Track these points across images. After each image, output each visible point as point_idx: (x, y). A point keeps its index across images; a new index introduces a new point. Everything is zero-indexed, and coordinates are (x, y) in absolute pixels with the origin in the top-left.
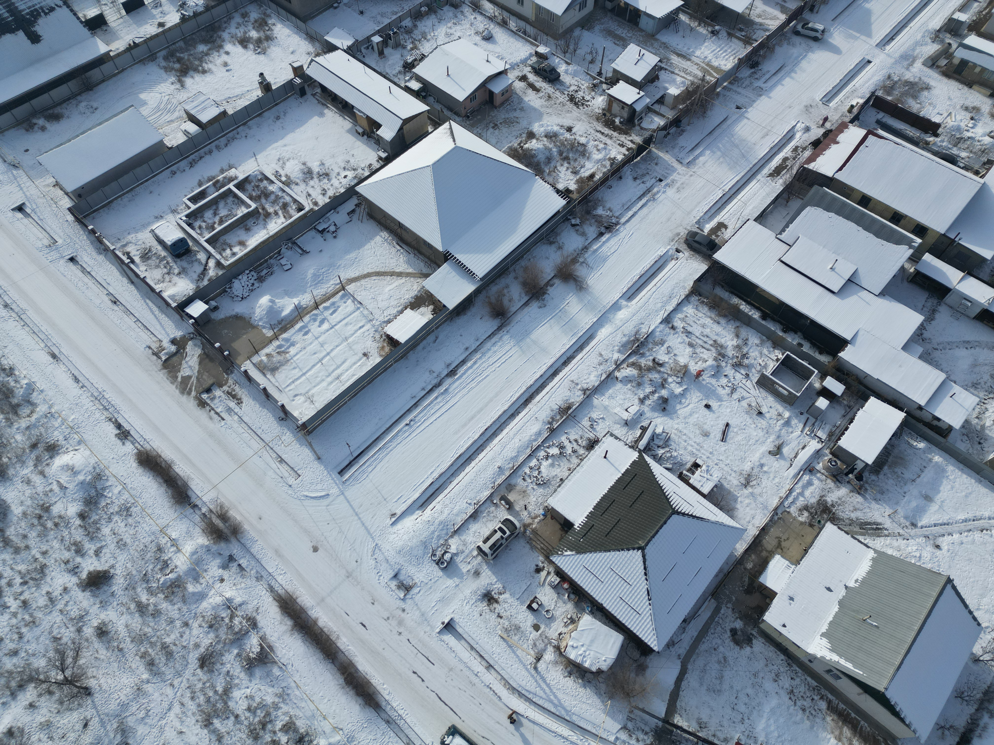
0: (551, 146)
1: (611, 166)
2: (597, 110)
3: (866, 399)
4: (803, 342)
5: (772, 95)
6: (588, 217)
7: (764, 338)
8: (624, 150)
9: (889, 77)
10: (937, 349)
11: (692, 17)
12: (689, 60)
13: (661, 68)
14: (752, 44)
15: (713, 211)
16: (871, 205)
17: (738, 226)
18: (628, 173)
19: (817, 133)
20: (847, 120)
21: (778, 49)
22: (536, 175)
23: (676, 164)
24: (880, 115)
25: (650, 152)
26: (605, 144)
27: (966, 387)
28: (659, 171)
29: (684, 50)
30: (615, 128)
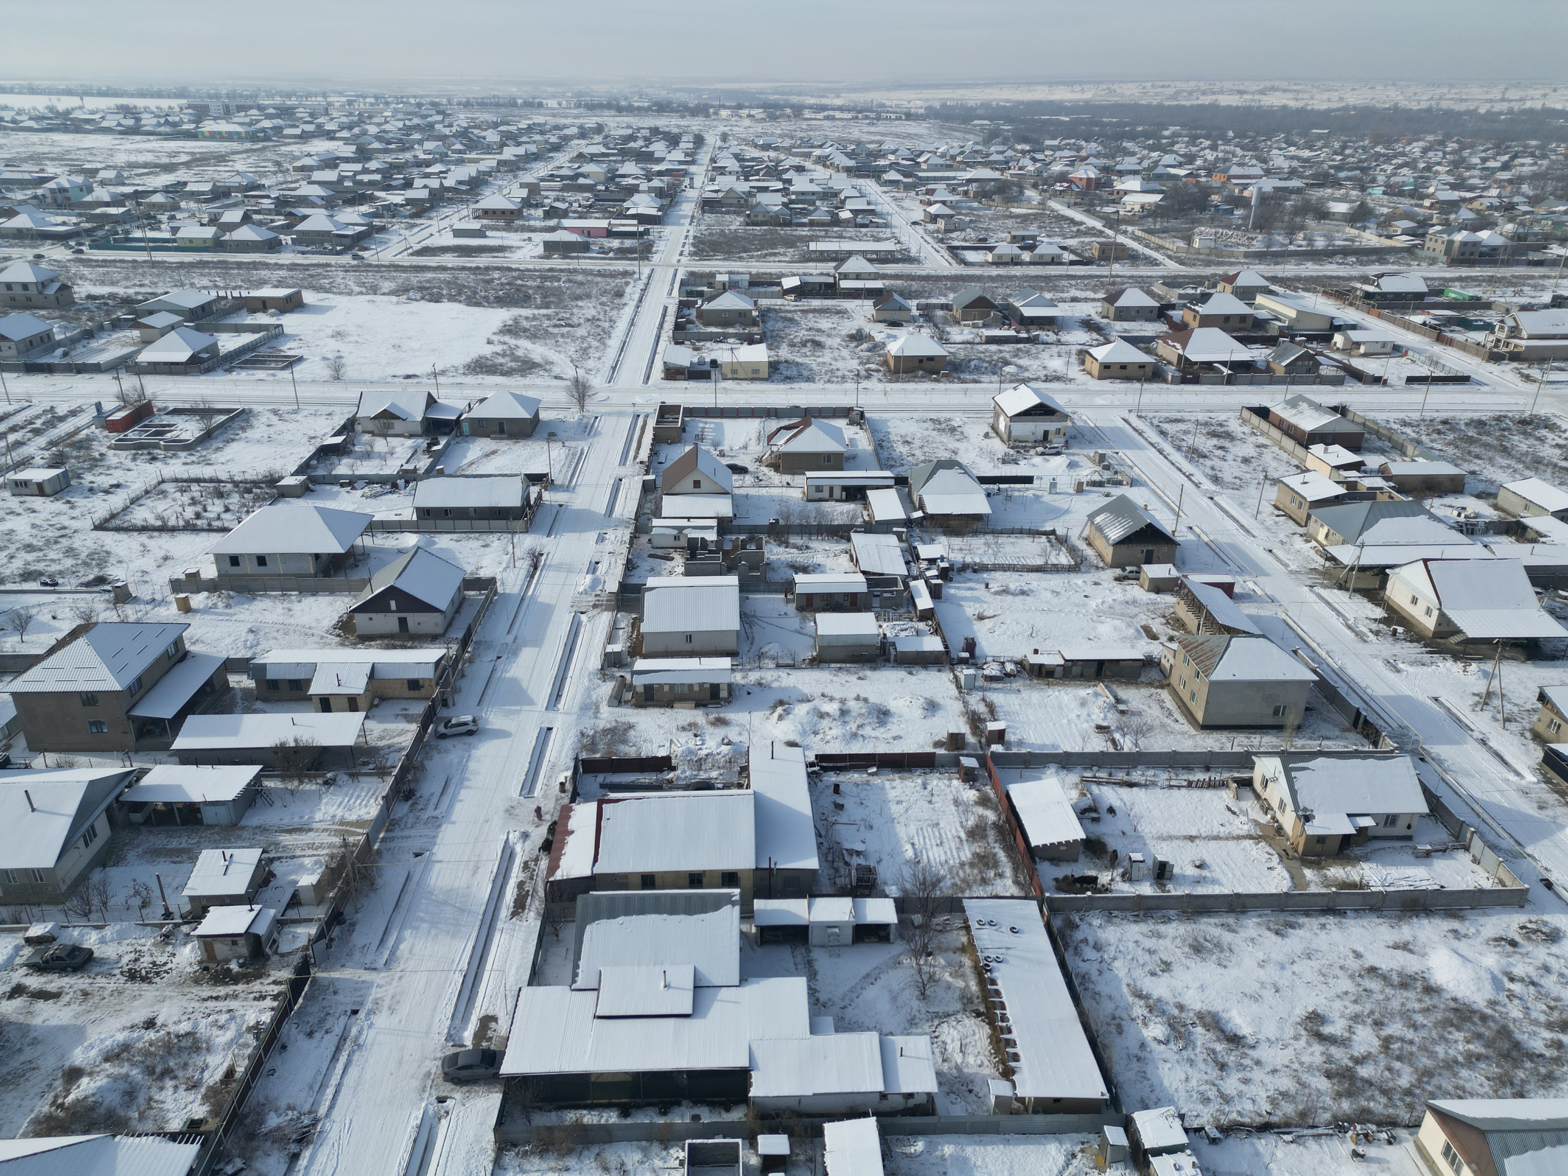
0: (124, 1070)
1: (257, 1038)
2: (189, 969)
3: (820, 1133)
4: (697, 1111)
5: (454, 817)
6: (255, 1144)
7: (644, 1143)
8: (269, 1003)
9: (582, 734)
10: (844, 1007)
11: (283, 778)
12: (311, 830)
13: (271, 860)
14: (390, 774)
15: (462, 1008)
16: (658, 881)
17: (511, 1006)
18: (294, 1031)
19: (540, 834)
20: (566, 801)
21: (428, 764)
22: (114, 1136)
23: (367, 976)
24: (601, 778)
25: (315, 981)
26: (230, 1011)
27: (906, 1032)
28: (345, 1001)
29: (296, 821)
30: (236, 979)
